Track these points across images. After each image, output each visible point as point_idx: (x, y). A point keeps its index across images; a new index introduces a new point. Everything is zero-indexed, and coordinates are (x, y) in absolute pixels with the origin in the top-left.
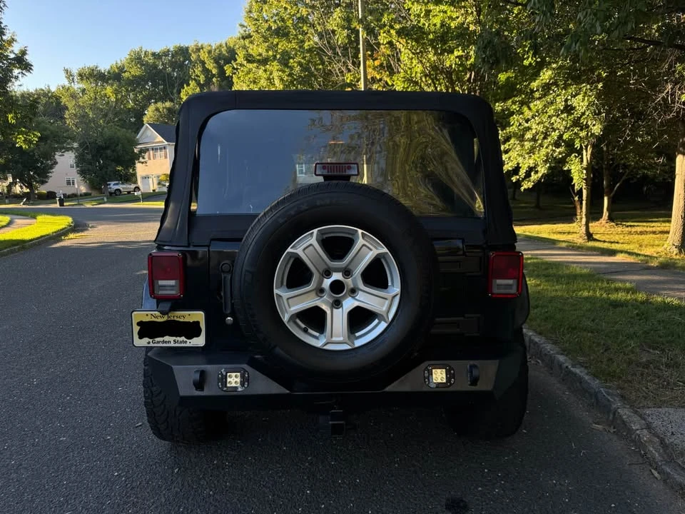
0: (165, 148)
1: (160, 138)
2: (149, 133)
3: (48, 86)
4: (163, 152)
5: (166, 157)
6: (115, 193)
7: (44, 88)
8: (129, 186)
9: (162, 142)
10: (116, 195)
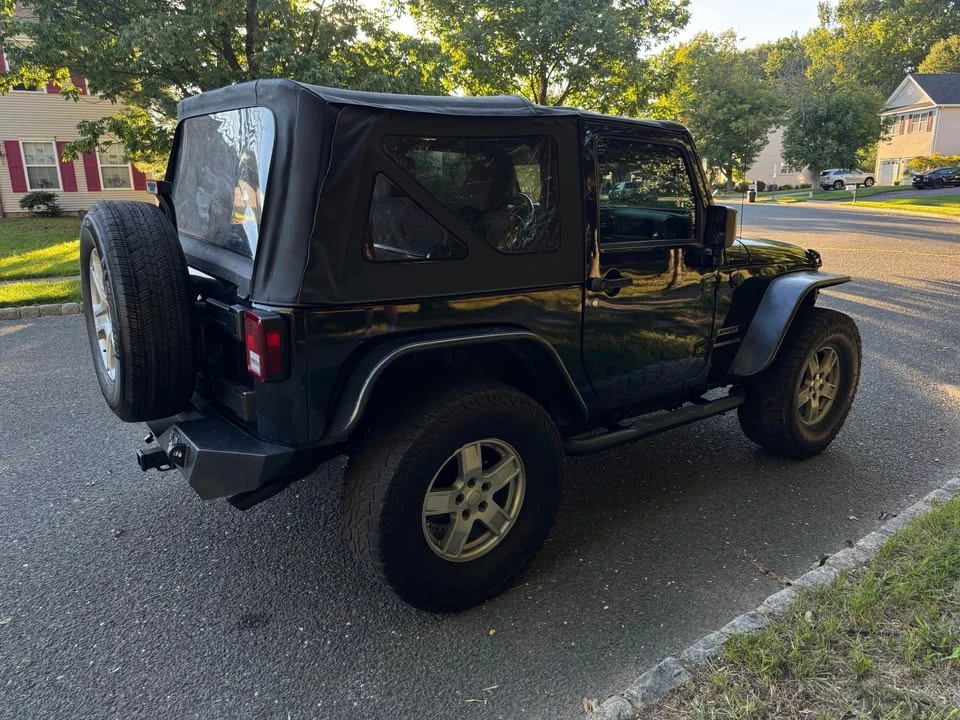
0: (931, 114)
1: (927, 98)
2: (910, 91)
3: (796, 33)
4: (925, 122)
5: (929, 129)
6: (834, 186)
7: (789, 37)
8: (857, 176)
9: (930, 104)
10: (836, 189)
